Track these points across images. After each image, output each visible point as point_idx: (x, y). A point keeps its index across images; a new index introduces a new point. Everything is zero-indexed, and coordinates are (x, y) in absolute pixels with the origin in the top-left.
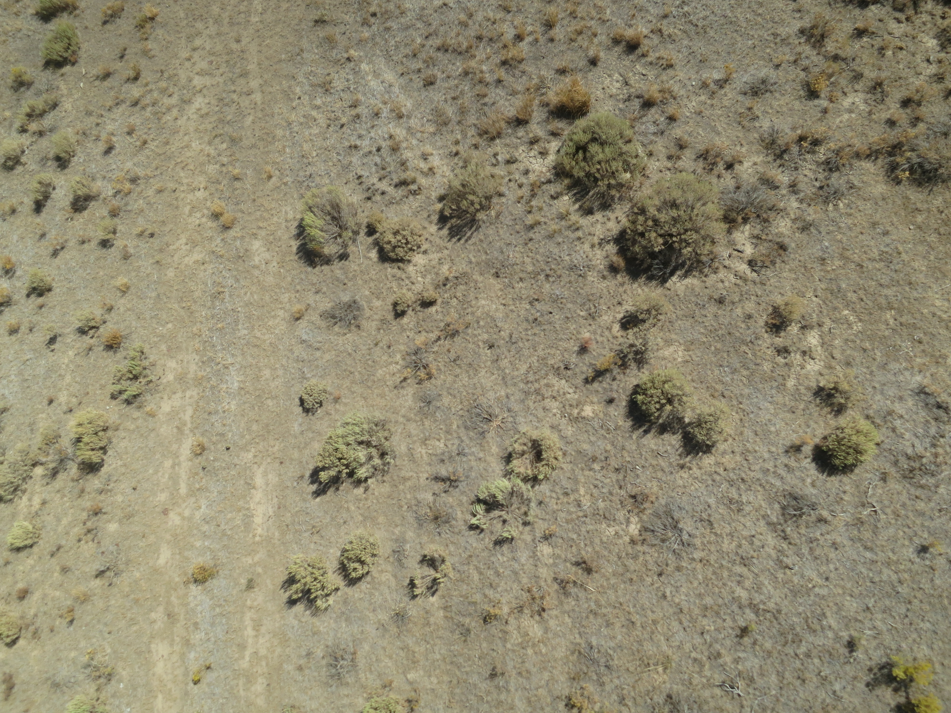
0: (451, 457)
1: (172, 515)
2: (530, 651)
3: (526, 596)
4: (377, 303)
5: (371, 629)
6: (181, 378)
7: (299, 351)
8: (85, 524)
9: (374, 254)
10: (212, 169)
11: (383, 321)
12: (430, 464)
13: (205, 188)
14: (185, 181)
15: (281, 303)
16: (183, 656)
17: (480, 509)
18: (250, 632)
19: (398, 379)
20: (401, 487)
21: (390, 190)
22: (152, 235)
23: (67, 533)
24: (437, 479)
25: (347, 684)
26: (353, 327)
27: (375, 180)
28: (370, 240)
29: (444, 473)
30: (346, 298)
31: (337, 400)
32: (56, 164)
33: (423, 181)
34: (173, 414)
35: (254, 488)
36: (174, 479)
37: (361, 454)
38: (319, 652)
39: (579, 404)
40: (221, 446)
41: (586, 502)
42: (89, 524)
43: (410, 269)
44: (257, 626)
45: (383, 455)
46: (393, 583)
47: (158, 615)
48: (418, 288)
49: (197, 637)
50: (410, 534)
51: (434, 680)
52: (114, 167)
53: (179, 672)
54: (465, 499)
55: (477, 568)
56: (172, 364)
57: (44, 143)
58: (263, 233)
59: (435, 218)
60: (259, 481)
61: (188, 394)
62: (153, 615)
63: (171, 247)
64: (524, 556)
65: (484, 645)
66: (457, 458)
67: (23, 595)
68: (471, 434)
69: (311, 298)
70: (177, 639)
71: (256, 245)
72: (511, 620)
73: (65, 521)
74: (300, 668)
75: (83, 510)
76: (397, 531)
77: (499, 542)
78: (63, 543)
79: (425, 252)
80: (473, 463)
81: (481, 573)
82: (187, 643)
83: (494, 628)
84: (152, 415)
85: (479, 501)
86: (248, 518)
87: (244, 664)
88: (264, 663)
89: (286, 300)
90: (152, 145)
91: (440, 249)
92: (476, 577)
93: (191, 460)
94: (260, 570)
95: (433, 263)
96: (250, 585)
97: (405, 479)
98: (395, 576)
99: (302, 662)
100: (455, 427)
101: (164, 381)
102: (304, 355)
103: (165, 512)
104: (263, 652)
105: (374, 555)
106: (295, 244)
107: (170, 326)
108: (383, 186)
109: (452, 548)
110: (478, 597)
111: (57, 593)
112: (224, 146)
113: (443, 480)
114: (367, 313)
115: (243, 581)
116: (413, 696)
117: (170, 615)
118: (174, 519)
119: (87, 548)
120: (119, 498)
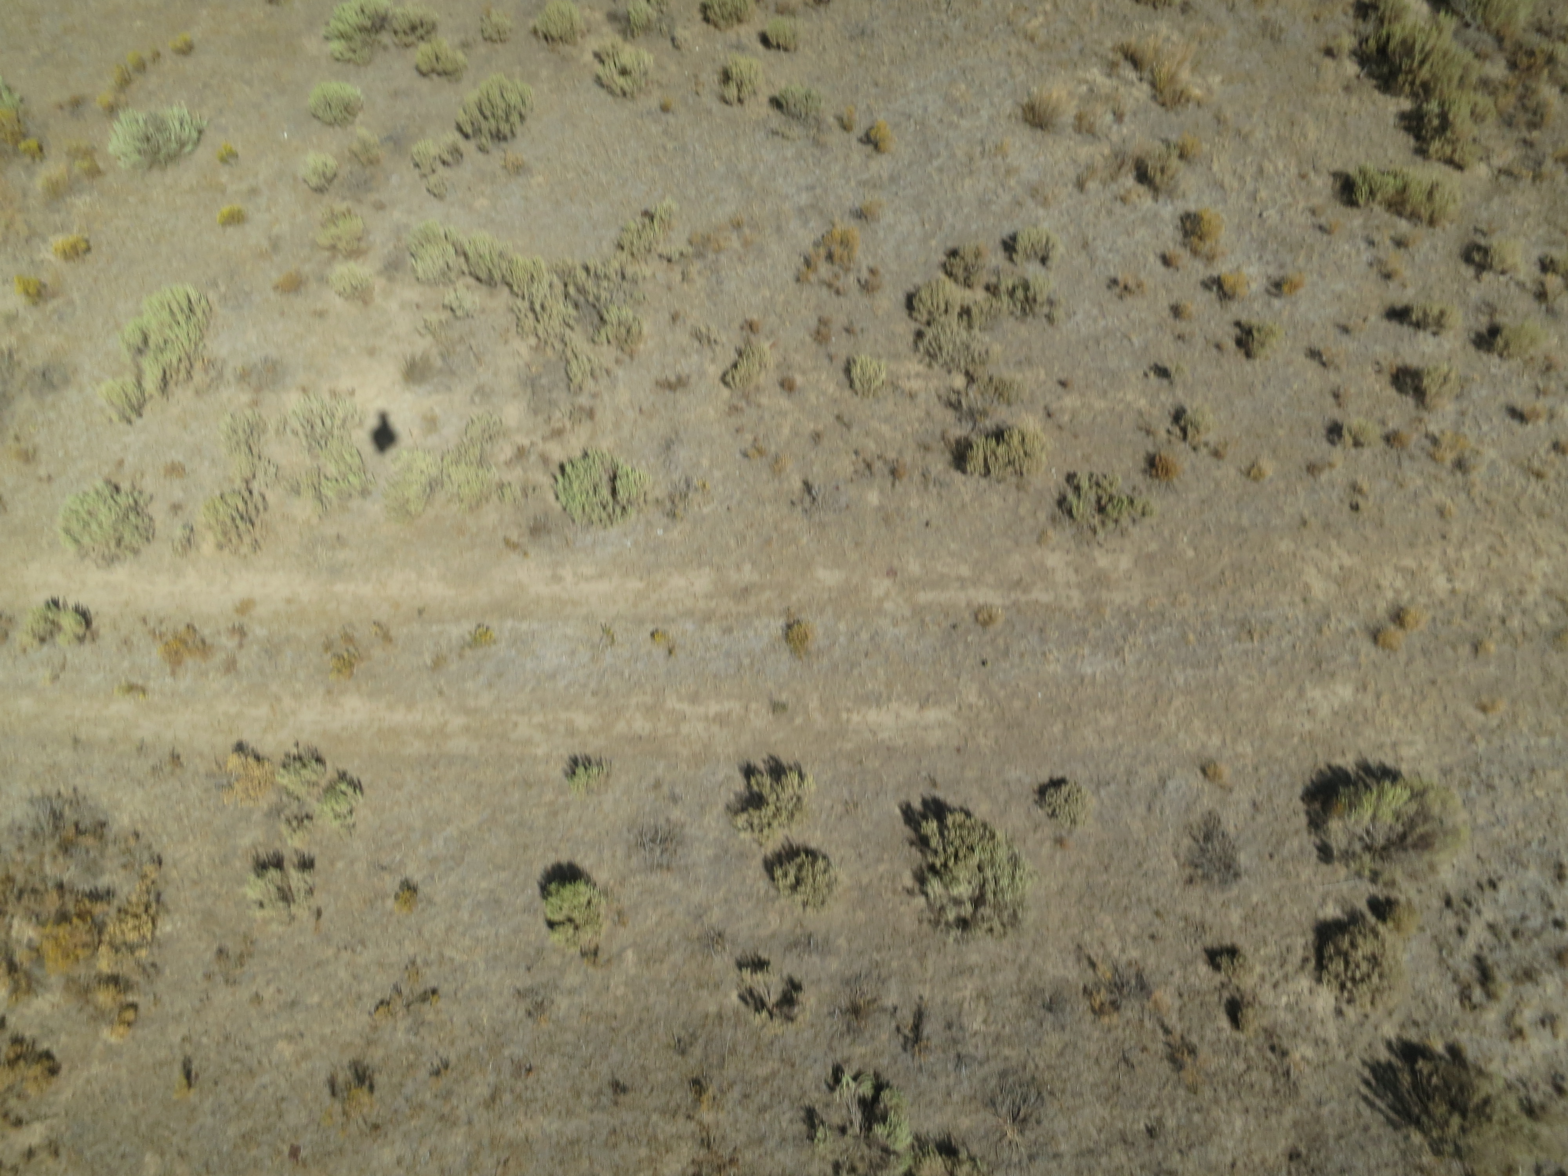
0: (955, 1041)
1: (887, 583)
2: (643, 1152)
3: (725, 1153)
4: (1235, 917)
5: (698, 895)
6: (1101, 580)
7: (1148, 775)
8: (879, 457)
9: (1332, 912)
10: (1495, 600)
11: (1202, 927)
12: (944, 1003)
13: (1453, 592)
14: (1466, 554)
15: (1234, 741)
16: (689, 614)
17: (866, 1089)
18: (714, 708)
19: (1095, 952)
20: (910, 952)
21: (1470, 946)
22: (1355, 508)
23: (867, 434)
24: (919, 1016)
25: (629, 857)
26: (1188, 871)
27: (1489, 915)
28: (1362, 905)
29: (927, 1029)
30: (1243, 859)
31: (1059, 842)
32: (1484, 329)
33: (1492, 1016)
34: (1042, 573)
35: (922, 707)
36: (940, 583)
37: (963, 890)
38: (676, 814)
40: (988, 652)
42: (878, 465)
43: (1304, 982)
44: (721, 720)
45: (963, 923)
46: (764, 932)
47: (748, 574)
48: (1267, 995)
49: (713, 632)
50: (834, 964)
51: (620, 991)
52: (1485, 428)
53: (671, 610)
54: (885, 1061)
55: (774, 1074)
56: (1125, 562)
57: (1525, 303)
58: (1368, 701)
59: (1413, 1036)
60: (932, 715)
61: (1075, 594)
62: (747, 567)
63: (1334, 543)
65: (660, 1077)
66: (952, 1054)
67: (787, 386)
68: (993, 1082)
69: (1243, 796)
70: (713, 604)
71: (1345, 692)
72: (692, 1126)
73: (885, 429)
74: (657, 785)
75: (900, 452)
76: (842, 942)
77: (811, 1118)
78: (855, 430)
79: (1339, 1012)
80: (942, 1082)
81: (766, 1080)
82: (708, 617)
83: (683, 1096)
84: (1041, 538)
85: (879, 1087)
86: (877, 700)
87: (672, 702)
88: (670, 730)
89: (1240, 749)
90: (1535, 488)
91: (1346, 1043)
92: (763, 1071)
93: (968, 605)
94: (798, 721)
95: (1318, 1028)
96: (777, 707)
97: (922, 957)
98: (773, 936)
99: (665, 789)
100: (1007, 1052)
101: (1097, 553)
102: (1139, 784)
103: (892, 573)
104: (685, 729)
105: (805, 904)
106: (1348, 762)
107: (1191, 553)
108: (1477, 933)
109: (808, 1034)
110: (730, 1072)
111: (786, 431)
112: (1544, 619)
113: (917, 1027)
114: (1217, 898)
115: (784, 697)
116: (602, 957)
117: (746, 591)
118: (881, 586)
119: (845, 465)
120: (914, 503)
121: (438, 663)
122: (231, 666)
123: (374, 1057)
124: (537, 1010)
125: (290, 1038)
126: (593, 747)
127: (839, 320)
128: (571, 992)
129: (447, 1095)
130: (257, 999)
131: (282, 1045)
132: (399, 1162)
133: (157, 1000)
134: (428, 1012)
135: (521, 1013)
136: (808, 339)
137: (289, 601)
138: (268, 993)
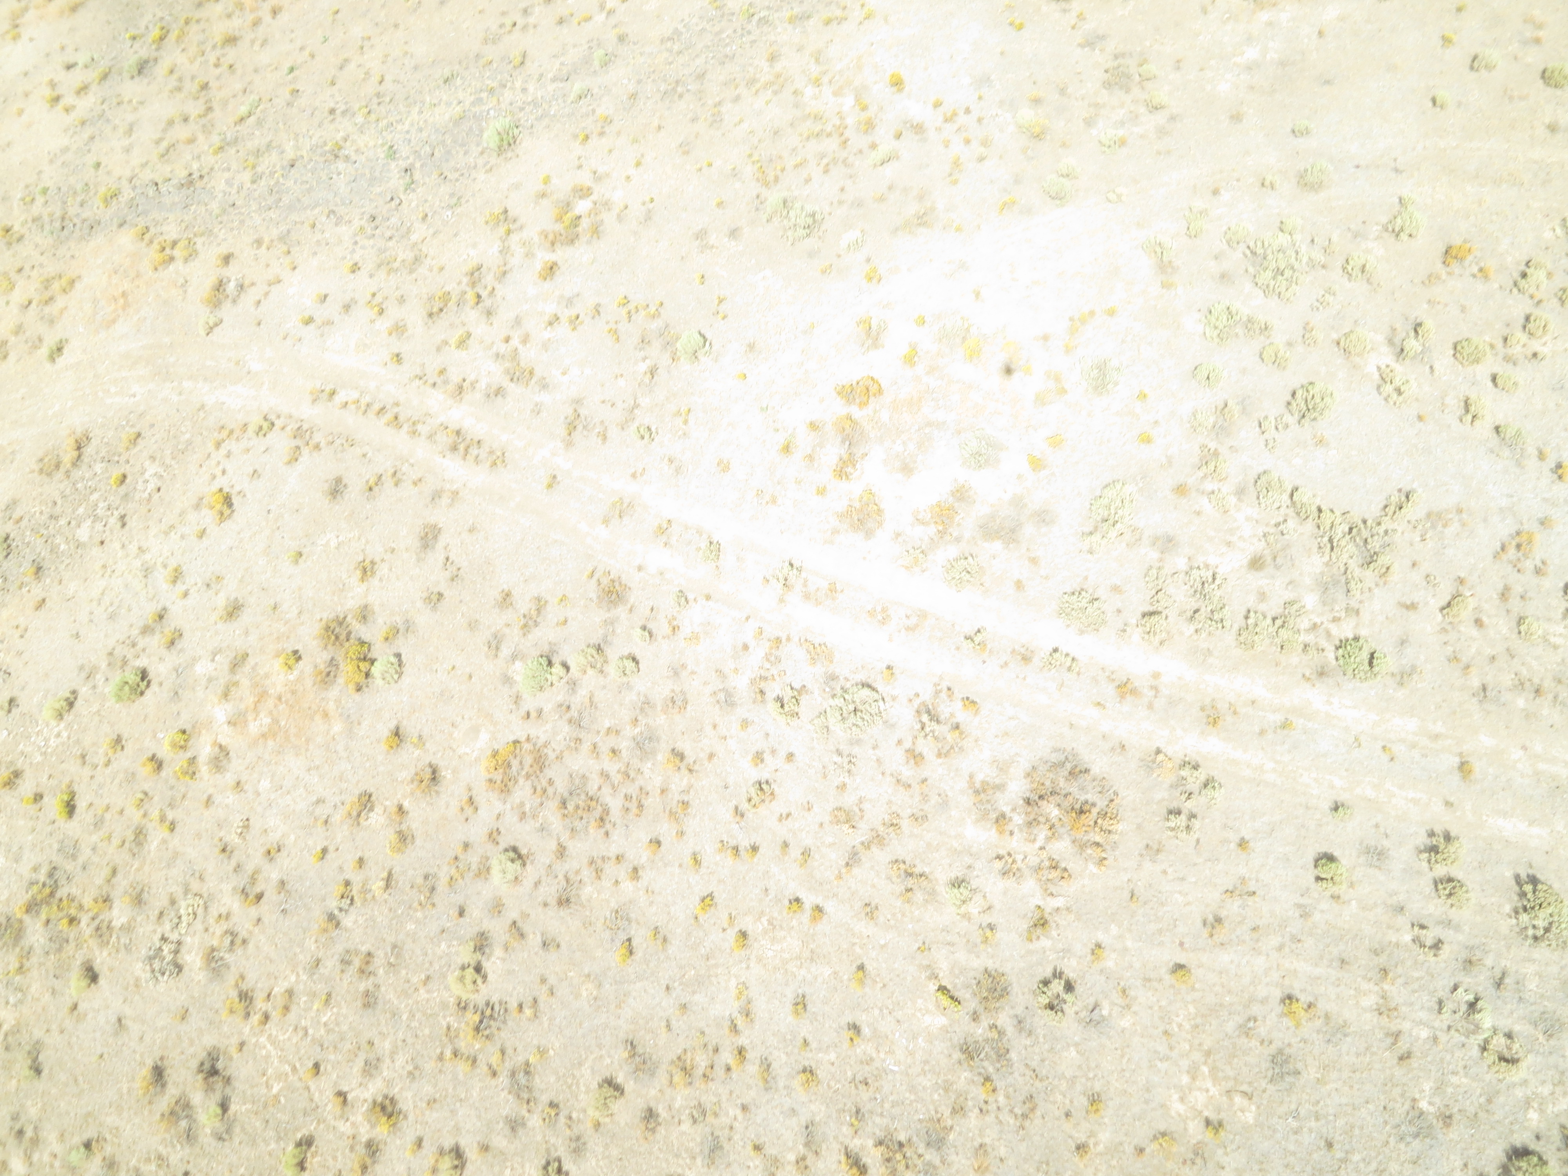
0: (1520, 991)
1: (1521, 753)
2: (1352, 992)
3: (1393, 1005)
5: (1393, 885)
8: (1529, 680)
12: (1517, 972)
16: (1404, 741)
17: (1471, 997)
20: (1503, 943)
23: (1523, 664)
24: (1504, 974)
25: (1359, 857)
29: (1507, 980)
35: (1530, 825)
36: (1553, 761)
37: (1541, 923)
38: (1386, 843)
39: (1542, 1111)
41: (1454, 1079)
42: (1527, 684)
44: (1415, 802)
45: (1536, 938)
46: (1427, 913)
47: (1439, 728)
49: (1416, 754)
50: (1461, 937)
51: (1348, 918)
53: (1394, 736)
54: (1480, 989)
55: (1422, 978)
60: (1535, 830)
62: (1440, 723)
64: (1423, 1015)
65: (1363, 962)
66: (1517, 996)
67: (1478, 623)
68: (1536, 1014)
70: (1417, 739)
72: (1376, 988)
73: (1534, 663)
74: (1377, 826)
75: (1542, 680)
76: (1466, 928)
77: (1440, 1003)
78: (1515, 660)
80: (1509, 1006)
81: (1417, 979)
82: (1414, 746)
83: (1375, 974)
85: (1477, 1000)
86: (1505, 815)
87: (1388, 786)
88: (1386, 800)
92: (1416, 974)
94: (1458, 814)
96: (1448, 804)
97: (1509, 948)
98: (1430, 915)
99: (1382, 830)
100: (1546, 1003)
103: (1524, 748)
104: (1394, 801)
105: (1452, 905)
109: (1443, 965)
110: (1400, 970)
111: (1473, 650)
113: (1501, 979)
115: (1452, 799)
116: (1341, 901)
117: (1436, 737)
118: (1517, 754)
119: (1507, 679)
120: (1545, 712)
121: (1262, 732)
122: (1150, 706)
123: (1223, 914)
124: (1305, 915)
125: (1180, 892)
126: (1343, 797)
127: (1518, 589)
128: (1322, 911)
129: (1258, 940)
130: (1165, 872)
131: (1177, 896)
132: (1232, 962)
133: (1116, 860)
134: (1250, 901)
135: (1297, 915)
136: (1495, 596)
137: (1179, 678)
138: (1170, 870)
